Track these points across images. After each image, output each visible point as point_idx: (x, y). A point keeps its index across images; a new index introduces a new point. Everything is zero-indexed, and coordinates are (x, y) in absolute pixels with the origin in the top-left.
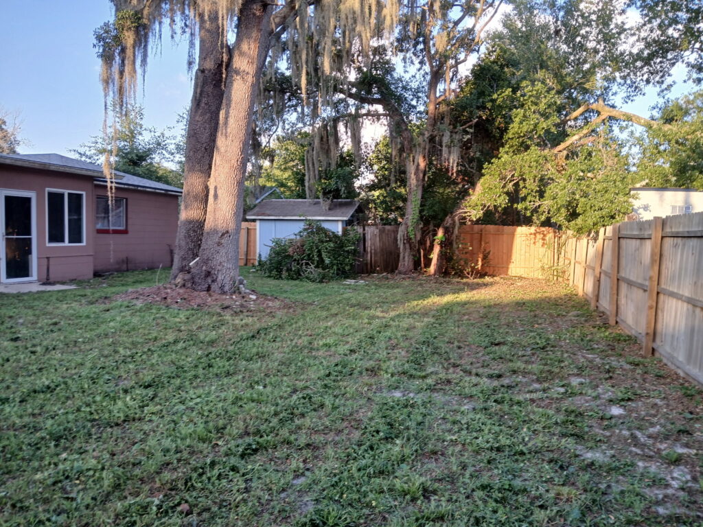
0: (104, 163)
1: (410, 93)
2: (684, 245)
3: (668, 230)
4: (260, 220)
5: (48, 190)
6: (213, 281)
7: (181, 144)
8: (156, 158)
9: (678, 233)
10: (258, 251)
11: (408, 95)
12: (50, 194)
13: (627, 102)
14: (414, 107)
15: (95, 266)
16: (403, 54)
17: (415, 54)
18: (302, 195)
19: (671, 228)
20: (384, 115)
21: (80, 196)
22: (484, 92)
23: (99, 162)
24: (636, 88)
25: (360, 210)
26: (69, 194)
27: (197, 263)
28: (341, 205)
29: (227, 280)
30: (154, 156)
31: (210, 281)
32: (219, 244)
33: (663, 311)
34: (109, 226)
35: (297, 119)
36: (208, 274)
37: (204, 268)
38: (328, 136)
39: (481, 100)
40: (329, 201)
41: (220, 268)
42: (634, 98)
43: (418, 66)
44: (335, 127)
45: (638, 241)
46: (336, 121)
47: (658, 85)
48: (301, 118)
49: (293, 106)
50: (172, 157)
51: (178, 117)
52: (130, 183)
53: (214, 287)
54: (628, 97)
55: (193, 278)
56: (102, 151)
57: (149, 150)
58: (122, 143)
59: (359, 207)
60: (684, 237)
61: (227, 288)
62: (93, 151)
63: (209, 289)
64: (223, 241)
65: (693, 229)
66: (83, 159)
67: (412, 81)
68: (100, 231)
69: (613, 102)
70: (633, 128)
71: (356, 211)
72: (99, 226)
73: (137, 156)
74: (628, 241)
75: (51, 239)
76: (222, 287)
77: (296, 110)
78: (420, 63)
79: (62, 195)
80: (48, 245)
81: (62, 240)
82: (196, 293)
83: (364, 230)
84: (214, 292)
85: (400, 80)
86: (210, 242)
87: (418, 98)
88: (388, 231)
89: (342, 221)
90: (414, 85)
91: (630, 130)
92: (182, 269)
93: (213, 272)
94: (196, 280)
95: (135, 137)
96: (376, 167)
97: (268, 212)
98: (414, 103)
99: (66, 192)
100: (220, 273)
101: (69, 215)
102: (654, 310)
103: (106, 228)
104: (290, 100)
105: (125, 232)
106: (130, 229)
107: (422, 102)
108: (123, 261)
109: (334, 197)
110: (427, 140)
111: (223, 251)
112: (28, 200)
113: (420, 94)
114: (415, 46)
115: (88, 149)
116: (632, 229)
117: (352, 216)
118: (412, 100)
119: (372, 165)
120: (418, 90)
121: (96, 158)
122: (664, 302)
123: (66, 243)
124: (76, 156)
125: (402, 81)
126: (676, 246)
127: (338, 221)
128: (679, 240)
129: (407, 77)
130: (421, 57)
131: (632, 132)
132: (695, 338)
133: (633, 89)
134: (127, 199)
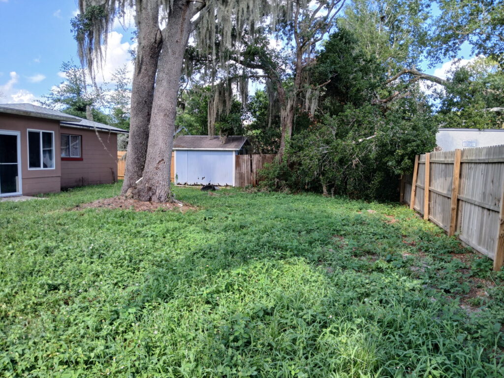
0: (58, 109)
1: (280, 60)
2: (476, 168)
3: (465, 158)
4: (177, 150)
5: (28, 130)
6: (153, 194)
7: (115, 95)
8: (97, 105)
9: (472, 160)
10: (175, 173)
11: (280, 62)
12: (30, 133)
13: (430, 68)
14: (284, 71)
15: (61, 184)
16: (276, 33)
17: (284, 33)
18: (204, 133)
19: (467, 157)
20: (263, 77)
21: (50, 134)
22: (335, 61)
23: (55, 109)
24: (437, 58)
25: (247, 143)
26: (43, 133)
27: (141, 182)
28: (234, 140)
29: (163, 193)
30: (95, 104)
31: (151, 194)
32: (157, 168)
33: (461, 212)
34: (69, 155)
35: (200, 78)
36: (150, 189)
37: (147, 185)
38: (224, 90)
39: (333, 67)
40: (225, 137)
41: (158, 185)
42: (436, 65)
43: (286, 41)
44: (230, 85)
45: (444, 166)
46: (230, 80)
47: (452, 59)
48: (203, 78)
49: (198, 69)
50: (109, 105)
51: (112, 76)
52: (84, 124)
53: (154, 198)
54: (431, 64)
55: (139, 192)
56: (57, 100)
57: (92, 99)
58: (72, 95)
59: (247, 141)
60: (476, 163)
61: (162, 199)
62: (51, 101)
63: (150, 200)
64: (160, 166)
65: (482, 158)
66: (44, 106)
67: (281, 52)
68: (63, 159)
69: (420, 67)
70: (436, 87)
71: (245, 144)
72: (63, 155)
73: (83, 104)
74: (436, 165)
75: (32, 165)
76: (159, 198)
77: (199, 72)
78: (287, 39)
79: (38, 134)
80: (30, 169)
81: (39, 166)
82: (142, 203)
83: (251, 157)
84: (154, 201)
85: (273, 50)
86: (151, 167)
87: (286, 64)
88: (268, 158)
89: (235, 151)
90: (283, 55)
91: (434, 88)
92: (130, 186)
93: (153, 188)
94: (142, 193)
95: (80, 91)
96: (258, 113)
97: (182, 145)
98: (283, 67)
99: (41, 131)
100: (158, 188)
101: (43, 147)
102: (455, 210)
103: (68, 157)
104: (196, 65)
105: (81, 159)
106: (84, 157)
107: (289, 67)
108: (80, 180)
109: (229, 134)
110: (295, 95)
111: (160, 173)
112: (15, 137)
113: (287, 61)
114: (284, 27)
115: (47, 99)
116: (439, 157)
117: (242, 148)
118: (282, 65)
119: (255, 112)
120: (286, 58)
121: (54, 105)
122: (462, 205)
123: (42, 168)
124: (39, 104)
125: (275, 52)
126: (470, 169)
127: (232, 151)
128: (473, 165)
129: (278, 49)
130: (288, 35)
131: (435, 89)
132: (484, 229)
133: (435, 59)
134: (81, 136)
